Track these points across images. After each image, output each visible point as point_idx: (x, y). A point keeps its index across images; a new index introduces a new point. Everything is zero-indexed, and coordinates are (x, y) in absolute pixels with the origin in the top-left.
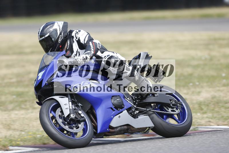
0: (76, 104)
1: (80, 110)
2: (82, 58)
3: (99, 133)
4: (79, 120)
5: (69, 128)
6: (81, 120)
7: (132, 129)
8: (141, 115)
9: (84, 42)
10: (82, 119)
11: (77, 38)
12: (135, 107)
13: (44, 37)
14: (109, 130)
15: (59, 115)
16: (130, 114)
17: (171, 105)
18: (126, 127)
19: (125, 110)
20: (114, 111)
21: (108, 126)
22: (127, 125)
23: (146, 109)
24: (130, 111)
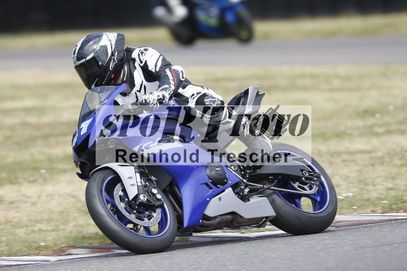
0: (148, 177)
1: (155, 188)
2: (156, 98)
3: (186, 227)
4: (154, 205)
5: (137, 218)
6: (156, 204)
7: (240, 220)
8: (255, 196)
9: (155, 69)
10: (158, 203)
11: (141, 62)
12: (244, 183)
13: (84, 60)
14: (203, 222)
15: (120, 196)
16: (237, 194)
17: (303, 179)
18: (229, 217)
19: (228, 187)
20: (211, 188)
21: (202, 214)
22: (233, 213)
23: (262, 186)
24: (238, 190)
